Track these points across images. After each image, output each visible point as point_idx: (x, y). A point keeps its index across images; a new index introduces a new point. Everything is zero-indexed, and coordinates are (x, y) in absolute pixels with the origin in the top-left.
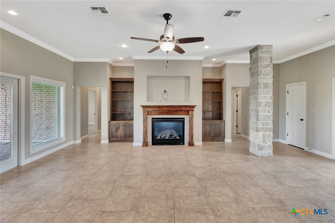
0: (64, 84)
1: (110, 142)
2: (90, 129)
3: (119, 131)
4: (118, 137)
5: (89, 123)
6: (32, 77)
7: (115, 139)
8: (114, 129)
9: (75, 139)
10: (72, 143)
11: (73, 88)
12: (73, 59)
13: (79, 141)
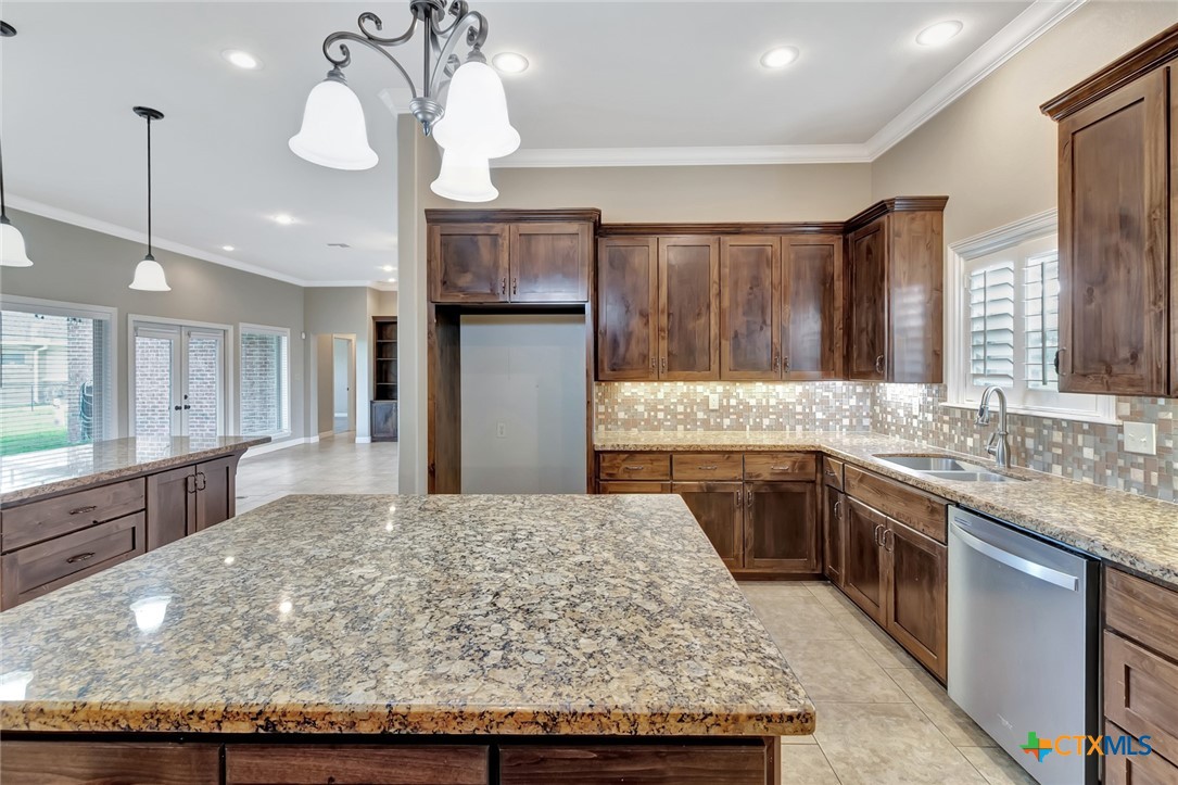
0: (288, 330)
1: (373, 441)
2: (336, 424)
3: (390, 420)
4: (388, 432)
5: (336, 415)
6: (241, 325)
7: (382, 435)
8: (380, 417)
9: (307, 434)
10: (302, 440)
11: (304, 336)
12: (304, 284)
13: (315, 439)
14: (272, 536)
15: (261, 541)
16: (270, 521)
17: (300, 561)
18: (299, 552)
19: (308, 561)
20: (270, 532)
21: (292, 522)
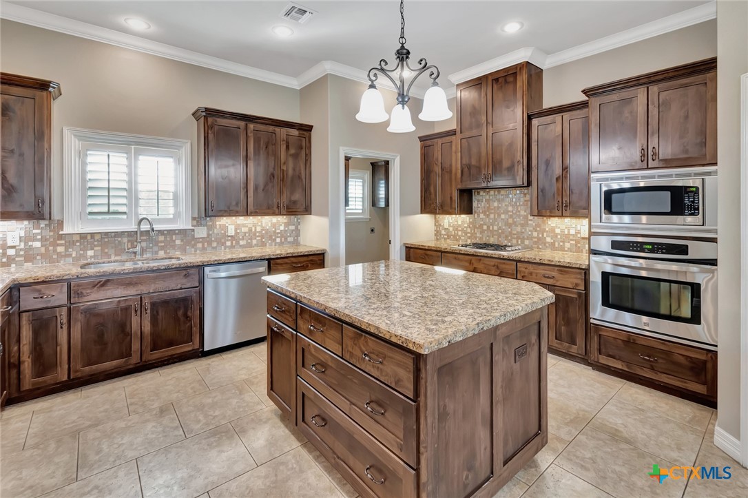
14: (454, 303)
15: (461, 301)
16: (452, 315)
17: (448, 290)
18: (447, 293)
19: (446, 289)
20: (456, 305)
21: (441, 309)
